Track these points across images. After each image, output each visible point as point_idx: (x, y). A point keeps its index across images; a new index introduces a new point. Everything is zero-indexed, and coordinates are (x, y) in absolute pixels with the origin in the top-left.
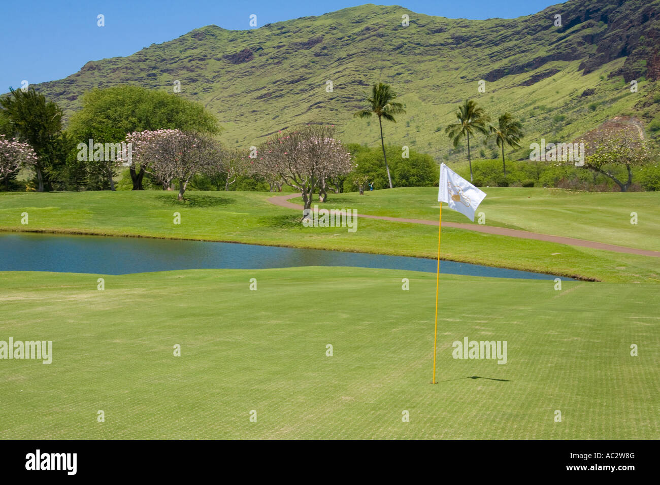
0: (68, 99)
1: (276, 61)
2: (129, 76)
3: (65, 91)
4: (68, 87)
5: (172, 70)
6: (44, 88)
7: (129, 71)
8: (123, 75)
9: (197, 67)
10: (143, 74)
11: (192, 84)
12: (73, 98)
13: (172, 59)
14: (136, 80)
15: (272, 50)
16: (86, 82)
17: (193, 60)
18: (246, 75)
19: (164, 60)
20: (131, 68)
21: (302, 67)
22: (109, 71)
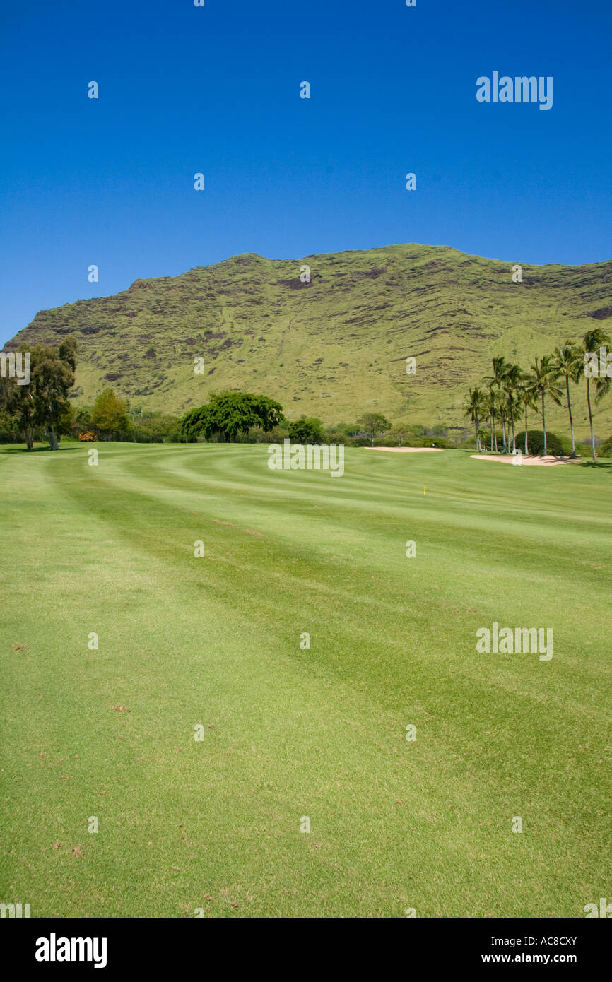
0: (127, 315)
1: (343, 288)
2: (188, 295)
3: (121, 307)
4: (123, 303)
5: (229, 292)
6: (95, 304)
7: (186, 290)
8: (181, 294)
9: (256, 290)
10: (202, 294)
11: (257, 306)
12: (134, 315)
13: (225, 282)
14: (196, 299)
15: (331, 278)
16: (141, 299)
17: (249, 283)
18: (315, 300)
19: (216, 282)
20: (187, 287)
21: (380, 294)
22: (164, 289)
